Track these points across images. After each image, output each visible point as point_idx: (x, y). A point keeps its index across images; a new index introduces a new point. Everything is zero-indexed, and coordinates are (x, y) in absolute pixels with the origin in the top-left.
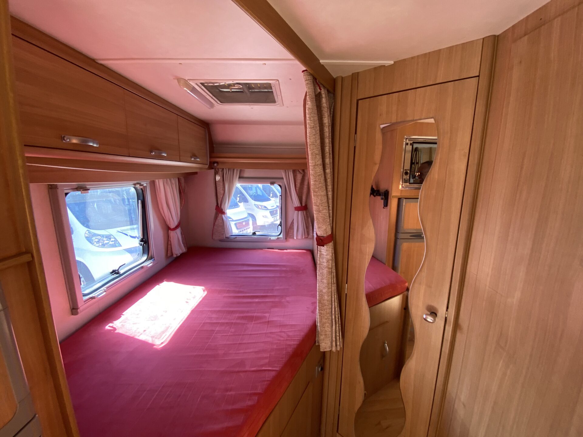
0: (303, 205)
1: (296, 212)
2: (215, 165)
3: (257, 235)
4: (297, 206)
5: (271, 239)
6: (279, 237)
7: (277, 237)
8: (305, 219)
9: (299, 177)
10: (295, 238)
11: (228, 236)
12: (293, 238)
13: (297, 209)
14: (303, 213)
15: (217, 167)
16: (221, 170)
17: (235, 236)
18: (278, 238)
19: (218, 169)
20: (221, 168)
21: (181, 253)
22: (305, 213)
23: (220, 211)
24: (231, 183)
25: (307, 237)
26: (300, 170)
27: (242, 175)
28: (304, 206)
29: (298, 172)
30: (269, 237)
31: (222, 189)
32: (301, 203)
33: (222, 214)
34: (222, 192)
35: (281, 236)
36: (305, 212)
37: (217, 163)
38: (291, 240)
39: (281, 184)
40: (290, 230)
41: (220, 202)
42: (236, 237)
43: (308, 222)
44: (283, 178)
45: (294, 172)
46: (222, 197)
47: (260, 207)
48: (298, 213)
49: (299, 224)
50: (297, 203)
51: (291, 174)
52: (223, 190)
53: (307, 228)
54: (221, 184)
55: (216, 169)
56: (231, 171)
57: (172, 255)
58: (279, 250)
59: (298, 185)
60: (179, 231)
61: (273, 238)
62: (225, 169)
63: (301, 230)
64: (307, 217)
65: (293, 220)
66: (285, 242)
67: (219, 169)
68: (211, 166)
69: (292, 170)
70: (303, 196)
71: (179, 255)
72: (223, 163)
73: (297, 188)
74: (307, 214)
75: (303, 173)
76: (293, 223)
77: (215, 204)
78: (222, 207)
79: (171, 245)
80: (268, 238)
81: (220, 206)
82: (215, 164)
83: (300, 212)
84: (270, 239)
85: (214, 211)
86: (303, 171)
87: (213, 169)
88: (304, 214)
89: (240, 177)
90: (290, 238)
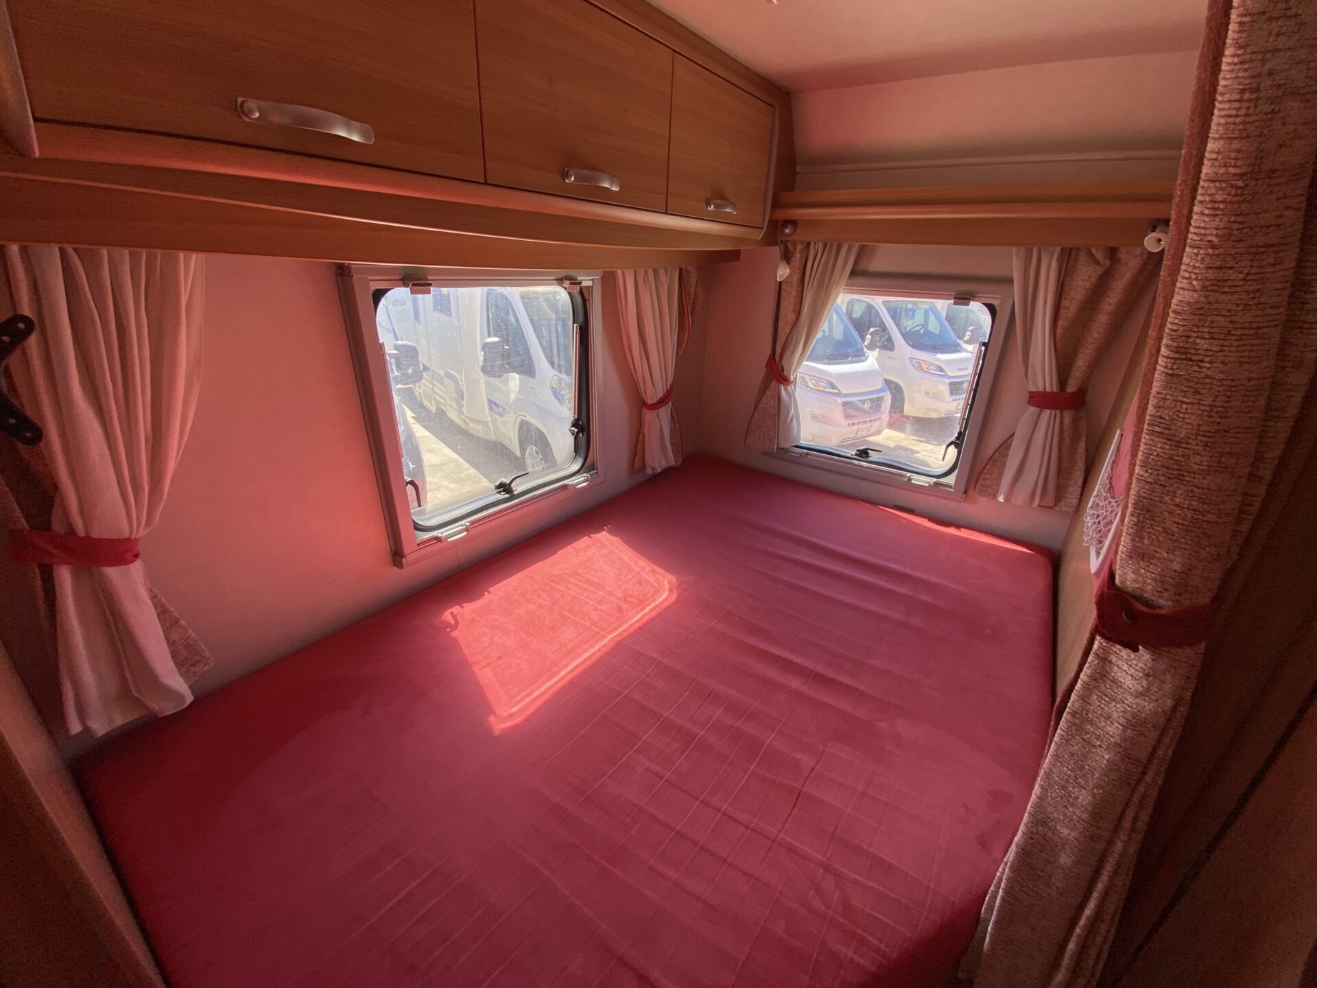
0: (1071, 388)
1: (1032, 409)
2: (787, 231)
3: (870, 459)
4: (1041, 389)
5: (913, 482)
6: (944, 480)
7: (935, 480)
8: (1061, 440)
9: (1085, 277)
10: (1001, 499)
11: (787, 446)
12: (995, 496)
13: (1040, 400)
14: (1062, 416)
15: (791, 238)
16: (805, 244)
17: (805, 451)
18: (936, 483)
19: (794, 244)
20: (802, 242)
21: (664, 467)
22: (1067, 421)
23: (777, 374)
25: (1051, 504)
26: (1094, 250)
27: (861, 267)
28: (1072, 394)
29: (1083, 258)
30: (908, 474)
31: (791, 308)
32: (1062, 382)
33: (782, 383)
34: (791, 317)
35: (951, 480)
36: (1068, 416)
37: (794, 223)
38: (983, 501)
39: (996, 302)
40: (988, 467)
41: (782, 346)
42: (807, 454)
44: (1010, 281)
45: (1068, 258)
46: (788, 331)
47: (924, 366)
48: (1039, 415)
49: (1031, 454)
50: (1043, 376)
51: (1049, 266)
52: (794, 311)
53: (1063, 473)
54: (796, 292)
55: (789, 244)
56: (830, 250)
57: (644, 467)
58: (931, 520)
59: (1071, 308)
60: (665, 412)
61: (918, 480)
62: (813, 243)
63: (1036, 475)
64: (1076, 435)
65: (1014, 434)
66: (959, 502)
67: (798, 245)
68: (774, 234)
69: (1058, 249)
70: (1080, 356)
71: (659, 470)
72: (811, 223)
73: (1060, 323)
74: (1075, 422)
75: (1108, 263)
76: (1006, 444)
77: (769, 352)
78: (784, 362)
79: (643, 443)
80: (905, 476)
81: (777, 360)
82: (786, 228)
83: (1047, 412)
84: (910, 479)
85: (762, 371)
86: (1113, 253)
87: (775, 244)
88: (1062, 423)
89: (854, 273)
90: (981, 492)
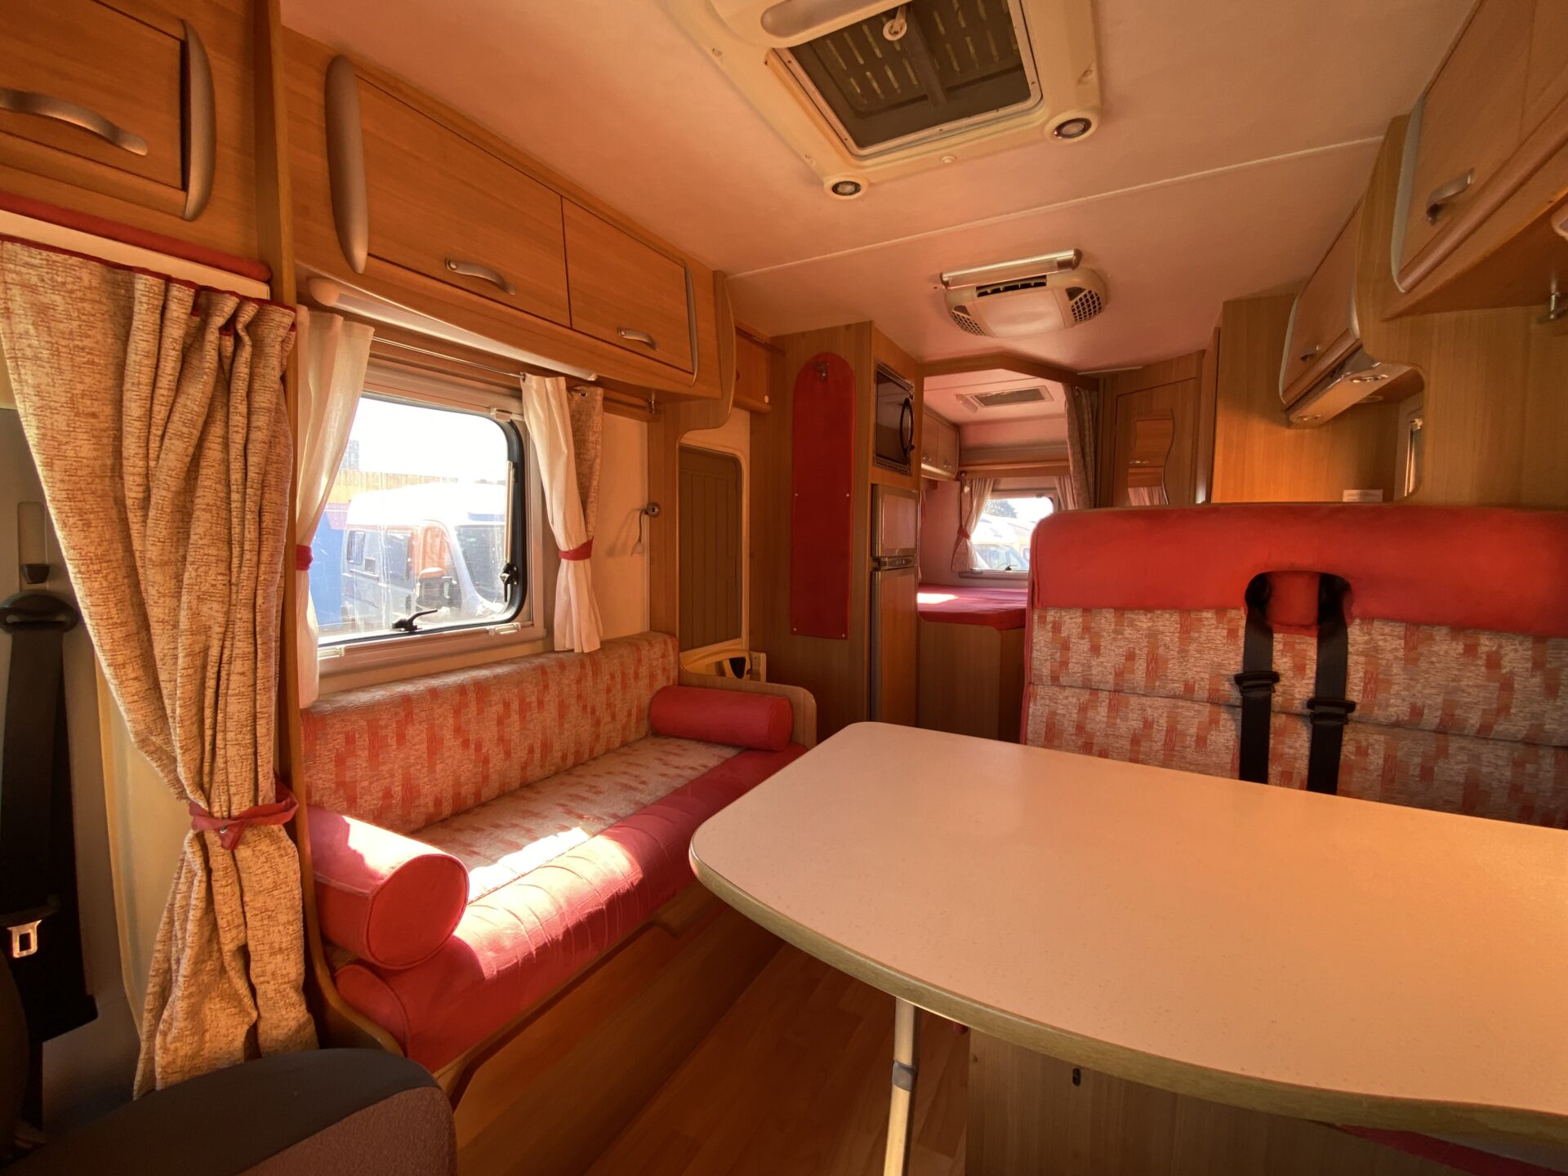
2: (963, 475)
16: (971, 481)
19: (965, 481)
20: (970, 479)
23: (963, 534)
24: (981, 497)
27: (996, 487)
31: (967, 507)
33: (966, 538)
34: (968, 510)
37: (965, 472)
39: (1051, 496)
42: (982, 573)
44: (1055, 489)
46: (968, 517)
51: (1067, 482)
52: (969, 508)
54: (969, 499)
56: (982, 483)
62: (975, 480)
67: (968, 480)
68: (960, 477)
72: (975, 472)
77: (957, 526)
78: (968, 528)
81: (962, 528)
85: (955, 536)
87: (958, 480)
89: (994, 490)
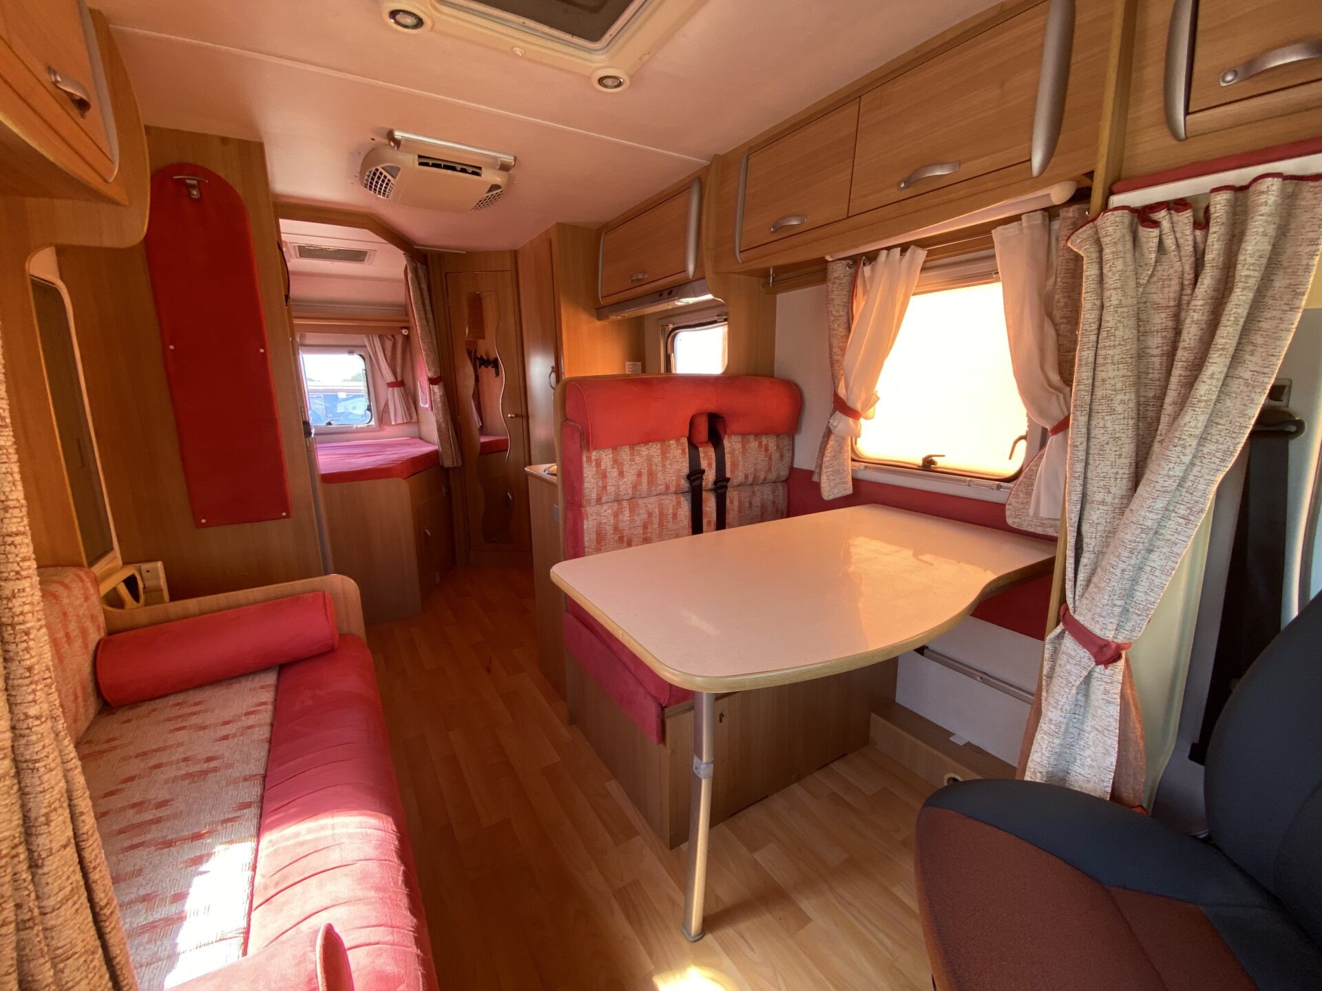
0: (399, 379)
1: (390, 389)
4: (390, 381)
5: (358, 428)
6: (371, 424)
7: (366, 425)
8: (404, 397)
9: (389, 344)
10: (393, 424)
12: (390, 425)
13: (391, 385)
14: (400, 389)
18: (368, 426)
25: (410, 420)
26: (386, 336)
28: (400, 381)
29: (386, 339)
32: (396, 378)
35: (373, 423)
36: (402, 388)
38: (387, 428)
39: (362, 354)
40: (384, 413)
43: (409, 402)
44: (366, 346)
45: (381, 337)
48: (393, 390)
49: (396, 405)
50: (390, 378)
53: (409, 409)
59: (389, 354)
61: (360, 427)
64: (407, 396)
65: (388, 400)
66: (380, 429)
69: (377, 336)
70: (397, 368)
73: (387, 359)
74: (405, 390)
75: (394, 338)
76: (387, 405)
80: (353, 427)
83: (396, 389)
86: (393, 336)
88: (401, 391)
90: (385, 424)
